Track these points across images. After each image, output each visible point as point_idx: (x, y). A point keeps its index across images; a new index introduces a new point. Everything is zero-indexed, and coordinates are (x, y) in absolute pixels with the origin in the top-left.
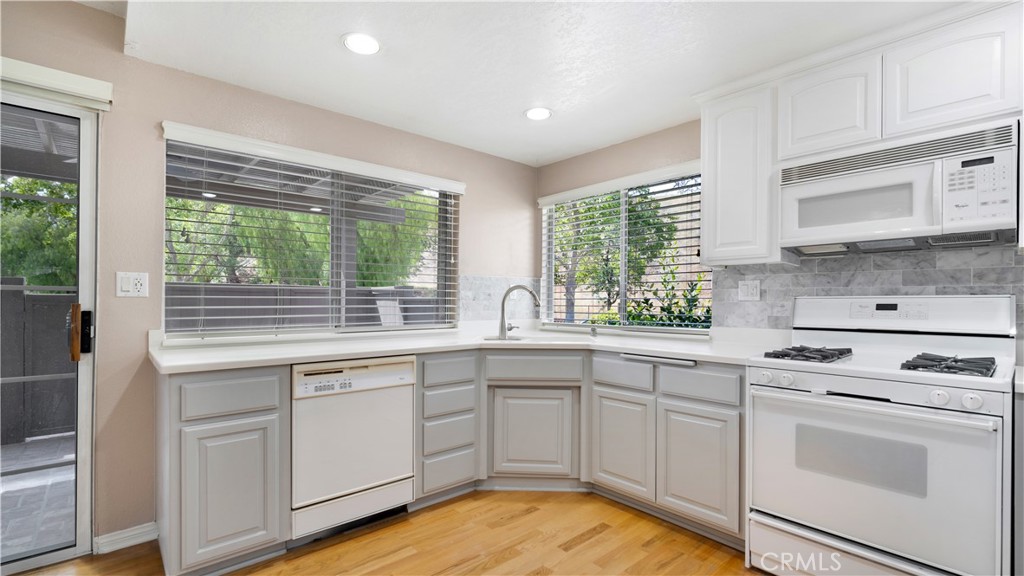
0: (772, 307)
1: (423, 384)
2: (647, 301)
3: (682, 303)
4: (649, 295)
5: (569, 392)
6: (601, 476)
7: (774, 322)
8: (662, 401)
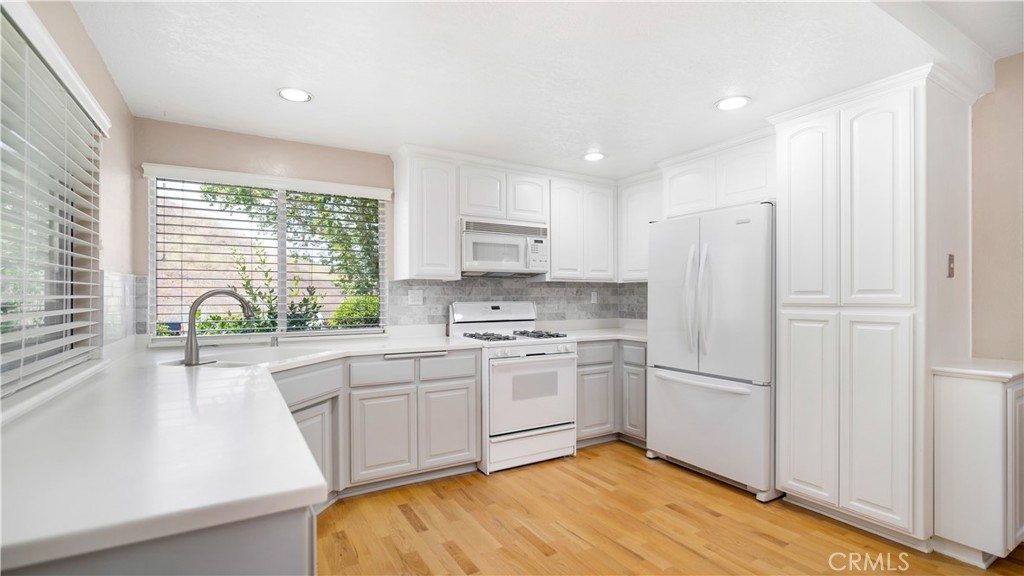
0: (430, 309)
5: (327, 404)
6: (363, 475)
7: (432, 320)
8: (421, 386)
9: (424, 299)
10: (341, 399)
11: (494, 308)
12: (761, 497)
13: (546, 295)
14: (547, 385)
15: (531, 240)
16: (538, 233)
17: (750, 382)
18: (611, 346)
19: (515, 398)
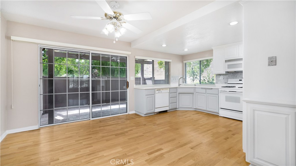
0: (225, 80)
1: (170, 93)
2: (204, 80)
3: (211, 80)
4: (205, 79)
5: (191, 94)
6: (197, 107)
7: (225, 83)
8: (207, 95)
9: (224, 78)
10: (194, 94)
11: (240, 80)
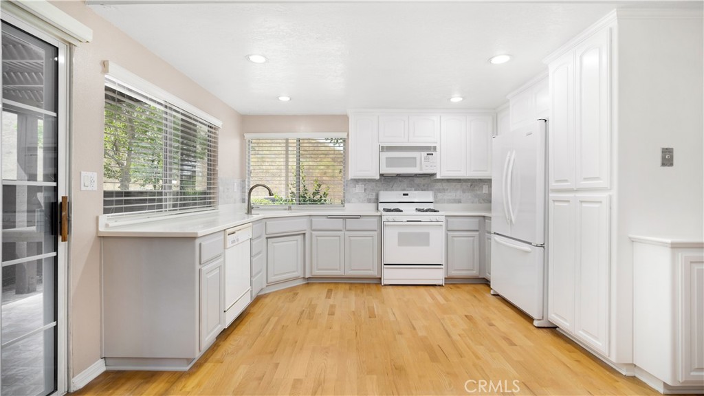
0: (368, 195)
5: (299, 236)
6: (317, 273)
7: (369, 201)
8: (347, 233)
9: (365, 189)
10: (307, 235)
11: (404, 195)
12: (536, 323)
13: (446, 188)
14: (424, 239)
15: (424, 154)
16: (430, 150)
17: (531, 244)
18: (477, 220)
19: (399, 245)
